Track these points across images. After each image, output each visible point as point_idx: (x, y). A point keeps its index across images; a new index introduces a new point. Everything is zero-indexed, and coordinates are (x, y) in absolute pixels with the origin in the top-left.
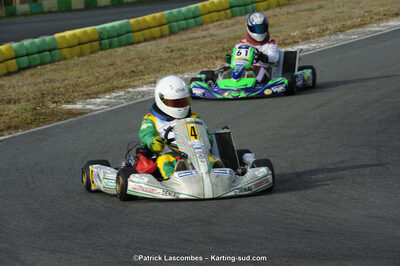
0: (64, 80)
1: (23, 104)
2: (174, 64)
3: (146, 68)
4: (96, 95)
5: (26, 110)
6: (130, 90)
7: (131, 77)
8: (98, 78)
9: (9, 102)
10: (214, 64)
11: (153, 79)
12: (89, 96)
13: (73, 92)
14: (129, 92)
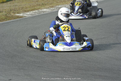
1: (4, 12)
2: (57, 2)
3: (48, 3)
4: (28, 11)
5: (3, 15)
6: (40, 10)
7: (42, 6)
8: (31, 5)
11: (48, 7)
12: (26, 11)
13: (21, 10)
14: (39, 11)
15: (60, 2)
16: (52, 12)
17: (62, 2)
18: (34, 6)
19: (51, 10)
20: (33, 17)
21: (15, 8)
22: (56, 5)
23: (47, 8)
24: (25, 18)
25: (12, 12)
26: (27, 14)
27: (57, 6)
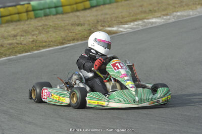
0: (112, 14)
1: (86, 26)
2: (175, 7)
3: (159, 9)
4: (126, 23)
5: (85, 30)
6: (146, 20)
7: (149, 13)
8: (130, 13)
9: (78, 25)
10: (196, 7)
11: (159, 15)
12: (122, 23)
13: (114, 21)
14: (144, 22)
15: (179, 6)
16: (165, 23)
17: (184, 7)
18: (136, 14)
19: (164, 19)
20: (135, 33)
21: (104, 19)
22: (173, 12)
23: (158, 17)
24: (120, 33)
25: (100, 24)
26: (124, 28)
27: (175, 13)
